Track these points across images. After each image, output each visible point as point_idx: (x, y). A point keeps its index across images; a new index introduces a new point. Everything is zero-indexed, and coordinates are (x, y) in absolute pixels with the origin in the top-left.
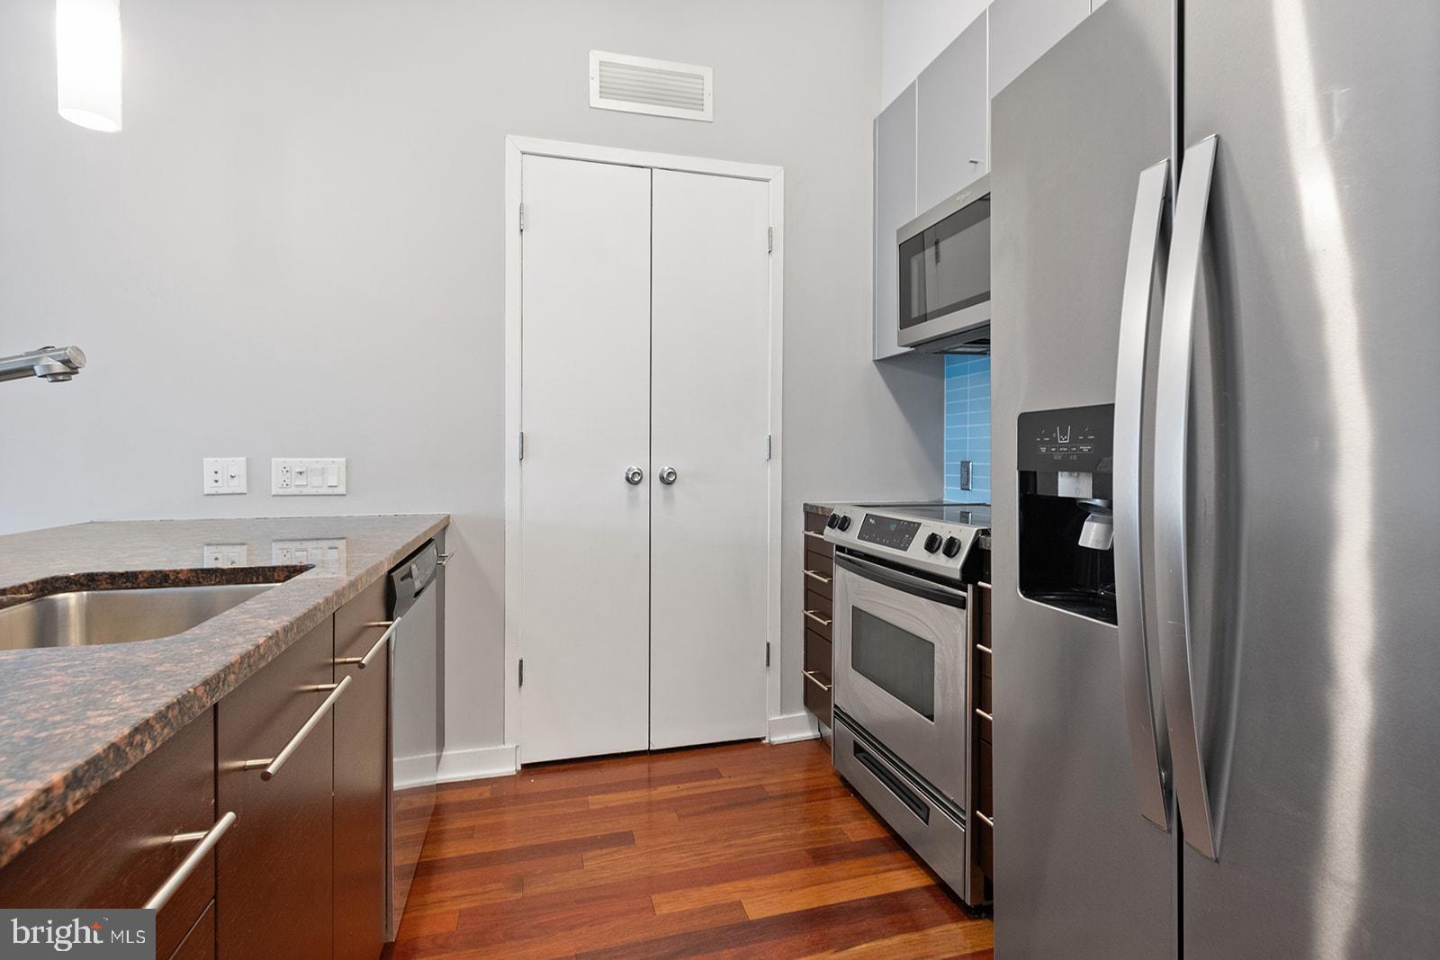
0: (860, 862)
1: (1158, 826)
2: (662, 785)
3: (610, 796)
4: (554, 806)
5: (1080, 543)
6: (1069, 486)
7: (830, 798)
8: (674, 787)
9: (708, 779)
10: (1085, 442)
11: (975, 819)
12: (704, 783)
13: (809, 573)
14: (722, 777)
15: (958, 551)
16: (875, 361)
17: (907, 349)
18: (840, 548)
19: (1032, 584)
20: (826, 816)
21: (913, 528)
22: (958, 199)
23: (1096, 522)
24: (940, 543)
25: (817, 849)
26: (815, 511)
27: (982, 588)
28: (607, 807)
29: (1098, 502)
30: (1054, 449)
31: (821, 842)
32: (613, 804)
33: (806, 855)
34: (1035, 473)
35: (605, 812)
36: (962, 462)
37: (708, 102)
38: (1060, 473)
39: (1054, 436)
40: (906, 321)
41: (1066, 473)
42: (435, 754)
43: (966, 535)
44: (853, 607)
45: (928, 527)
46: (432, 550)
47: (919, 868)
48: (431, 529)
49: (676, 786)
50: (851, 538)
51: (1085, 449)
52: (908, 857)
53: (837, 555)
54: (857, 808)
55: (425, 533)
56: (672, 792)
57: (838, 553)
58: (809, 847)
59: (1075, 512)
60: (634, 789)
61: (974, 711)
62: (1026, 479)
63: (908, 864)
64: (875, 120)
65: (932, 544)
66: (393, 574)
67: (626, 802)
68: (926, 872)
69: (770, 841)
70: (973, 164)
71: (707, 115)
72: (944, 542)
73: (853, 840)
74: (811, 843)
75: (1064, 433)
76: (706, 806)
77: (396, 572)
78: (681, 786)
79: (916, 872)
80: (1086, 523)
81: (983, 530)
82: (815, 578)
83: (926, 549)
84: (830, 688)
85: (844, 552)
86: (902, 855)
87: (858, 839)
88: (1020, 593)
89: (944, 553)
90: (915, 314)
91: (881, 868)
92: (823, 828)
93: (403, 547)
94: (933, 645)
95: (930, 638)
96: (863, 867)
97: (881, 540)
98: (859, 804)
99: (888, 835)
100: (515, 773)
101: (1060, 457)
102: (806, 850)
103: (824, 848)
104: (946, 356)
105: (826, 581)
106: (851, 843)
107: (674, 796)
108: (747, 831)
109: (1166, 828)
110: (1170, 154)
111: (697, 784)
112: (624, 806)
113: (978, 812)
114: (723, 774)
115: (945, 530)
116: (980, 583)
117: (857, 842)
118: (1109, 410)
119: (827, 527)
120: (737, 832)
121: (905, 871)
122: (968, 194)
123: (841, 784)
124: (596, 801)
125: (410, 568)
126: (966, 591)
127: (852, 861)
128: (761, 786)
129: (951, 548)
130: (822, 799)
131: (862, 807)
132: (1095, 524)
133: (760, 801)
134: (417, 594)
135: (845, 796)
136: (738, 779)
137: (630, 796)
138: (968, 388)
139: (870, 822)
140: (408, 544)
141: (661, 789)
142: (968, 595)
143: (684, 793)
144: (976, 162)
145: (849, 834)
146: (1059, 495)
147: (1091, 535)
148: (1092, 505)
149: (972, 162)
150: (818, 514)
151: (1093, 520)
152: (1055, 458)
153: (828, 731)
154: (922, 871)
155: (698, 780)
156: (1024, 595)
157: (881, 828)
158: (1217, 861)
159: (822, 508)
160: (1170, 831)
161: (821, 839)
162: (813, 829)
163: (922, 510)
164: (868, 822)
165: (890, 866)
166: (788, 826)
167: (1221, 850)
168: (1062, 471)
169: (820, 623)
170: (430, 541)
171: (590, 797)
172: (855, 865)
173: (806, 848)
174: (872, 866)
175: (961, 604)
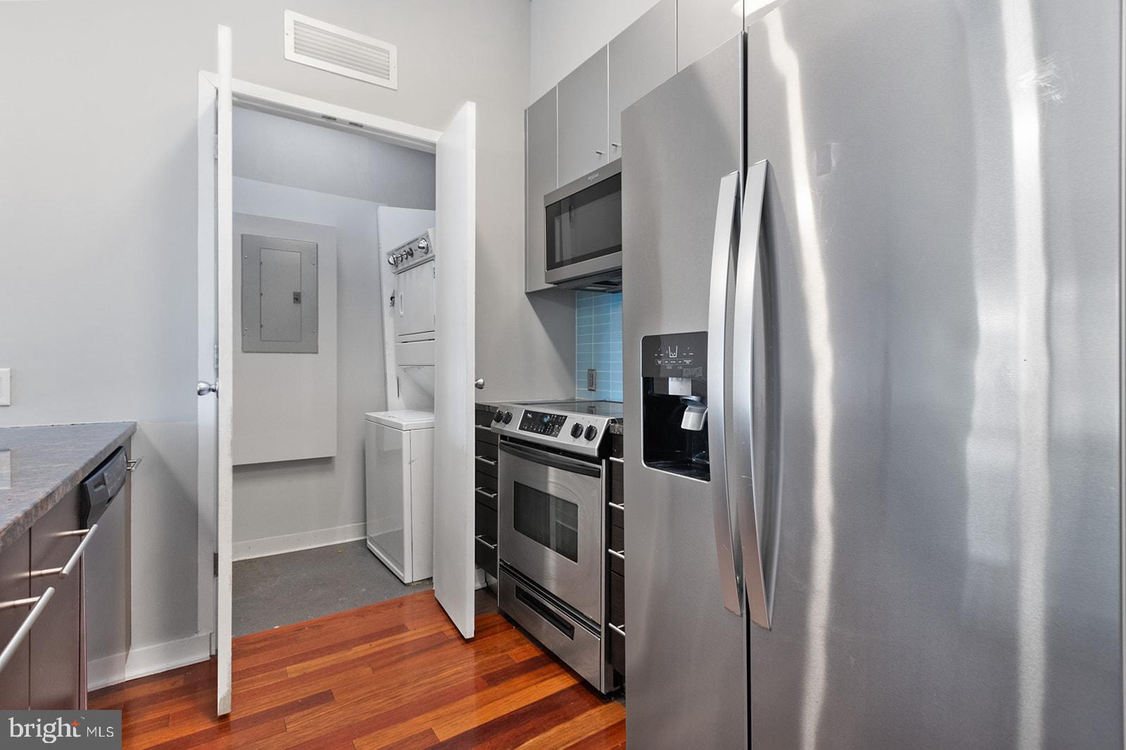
0: (524, 677)
1: (733, 612)
2: (355, 646)
3: (307, 663)
4: (252, 682)
5: (682, 427)
6: (676, 387)
7: (496, 633)
8: (367, 646)
9: (396, 634)
10: (688, 357)
11: (608, 630)
12: (394, 637)
13: (479, 457)
14: (409, 630)
15: (595, 436)
16: (527, 293)
17: (552, 286)
18: (503, 437)
19: (652, 456)
20: (496, 647)
21: (560, 421)
22: (589, 178)
23: (692, 411)
24: (582, 431)
25: (491, 674)
26: (483, 409)
27: (611, 462)
28: (306, 674)
29: (694, 398)
30: (666, 362)
31: (493, 668)
32: (311, 670)
33: (482, 680)
34: (653, 378)
35: (304, 678)
36: (589, 370)
37: (393, 73)
38: (670, 379)
39: (667, 352)
40: (552, 264)
41: (674, 378)
42: (125, 653)
43: (600, 423)
44: (515, 482)
45: (573, 418)
46: (121, 457)
47: (566, 673)
48: (120, 437)
49: (369, 644)
50: (514, 428)
51: (688, 362)
52: (558, 667)
53: (501, 443)
54: (518, 637)
55: (115, 441)
56: (367, 650)
57: (502, 441)
58: (484, 674)
59: (679, 405)
60: (329, 654)
61: (607, 551)
62: (648, 382)
63: (558, 672)
64: (526, 111)
65: (576, 431)
66: (87, 482)
67: (323, 666)
68: (572, 676)
69: (454, 674)
70: (599, 155)
71: (392, 83)
72: (585, 430)
73: (517, 662)
74: (485, 671)
75: (673, 351)
76: (397, 657)
77: (90, 480)
78: (374, 644)
79: (565, 677)
80: (685, 413)
81: (612, 420)
82: (485, 463)
83: (572, 435)
84: (496, 547)
85: (506, 440)
86: (553, 666)
87: (521, 661)
88: (643, 464)
89: (585, 437)
90: (558, 260)
91: (540, 679)
92: (493, 657)
93: (96, 456)
94: (577, 506)
95: (574, 501)
96: (526, 681)
97: (537, 429)
98: (519, 633)
99: (542, 653)
100: (209, 659)
101: (671, 368)
102: (482, 677)
103: (495, 672)
104: (576, 292)
105: (493, 463)
106: (516, 664)
107: (369, 652)
108: (432, 671)
109: (739, 613)
110: (738, 168)
111: (387, 639)
112: (323, 669)
113: (610, 624)
114: (409, 628)
115: (586, 420)
116: (611, 458)
117: (522, 662)
118: (704, 336)
119: (493, 421)
120: (425, 673)
121: (557, 678)
122: (596, 176)
123: (505, 620)
124: (293, 670)
125: (103, 475)
126: (601, 464)
127: (516, 679)
128: (442, 632)
129: (590, 434)
130: (491, 635)
131: (522, 635)
132: (692, 414)
133: (440, 645)
134: (110, 500)
135: (509, 629)
136: (423, 629)
137: (326, 660)
138: (593, 316)
139: (529, 646)
140: (101, 452)
141: (355, 649)
142: (603, 468)
143: (377, 649)
144: (600, 153)
145: (514, 658)
146: (670, 394)
147: (690, 421)
148: (689, 400)
149: (597, 153)
150: (485, 411)
151: (690, 410)
152: (668, 368)
153: (494, 581)
154: (569, 676)
155: (387, 637)
156: (647, 465)
157: (538, 649)
158: (770, 629)
159: (489, 406)
160: (742, 615)
161: (492, 666)
162: (488, 658)
163: (564, 406)
164: (527, 646)
165: (546, 676)
166: (467, 660)
167: (772, 622)
168: (672, 377)
169: (487, 497)
170: (120, 448)
171: (288, 668)
172: (519, 681)
173: (481, 675)
174: (532, 679)
175: (597, 474)
